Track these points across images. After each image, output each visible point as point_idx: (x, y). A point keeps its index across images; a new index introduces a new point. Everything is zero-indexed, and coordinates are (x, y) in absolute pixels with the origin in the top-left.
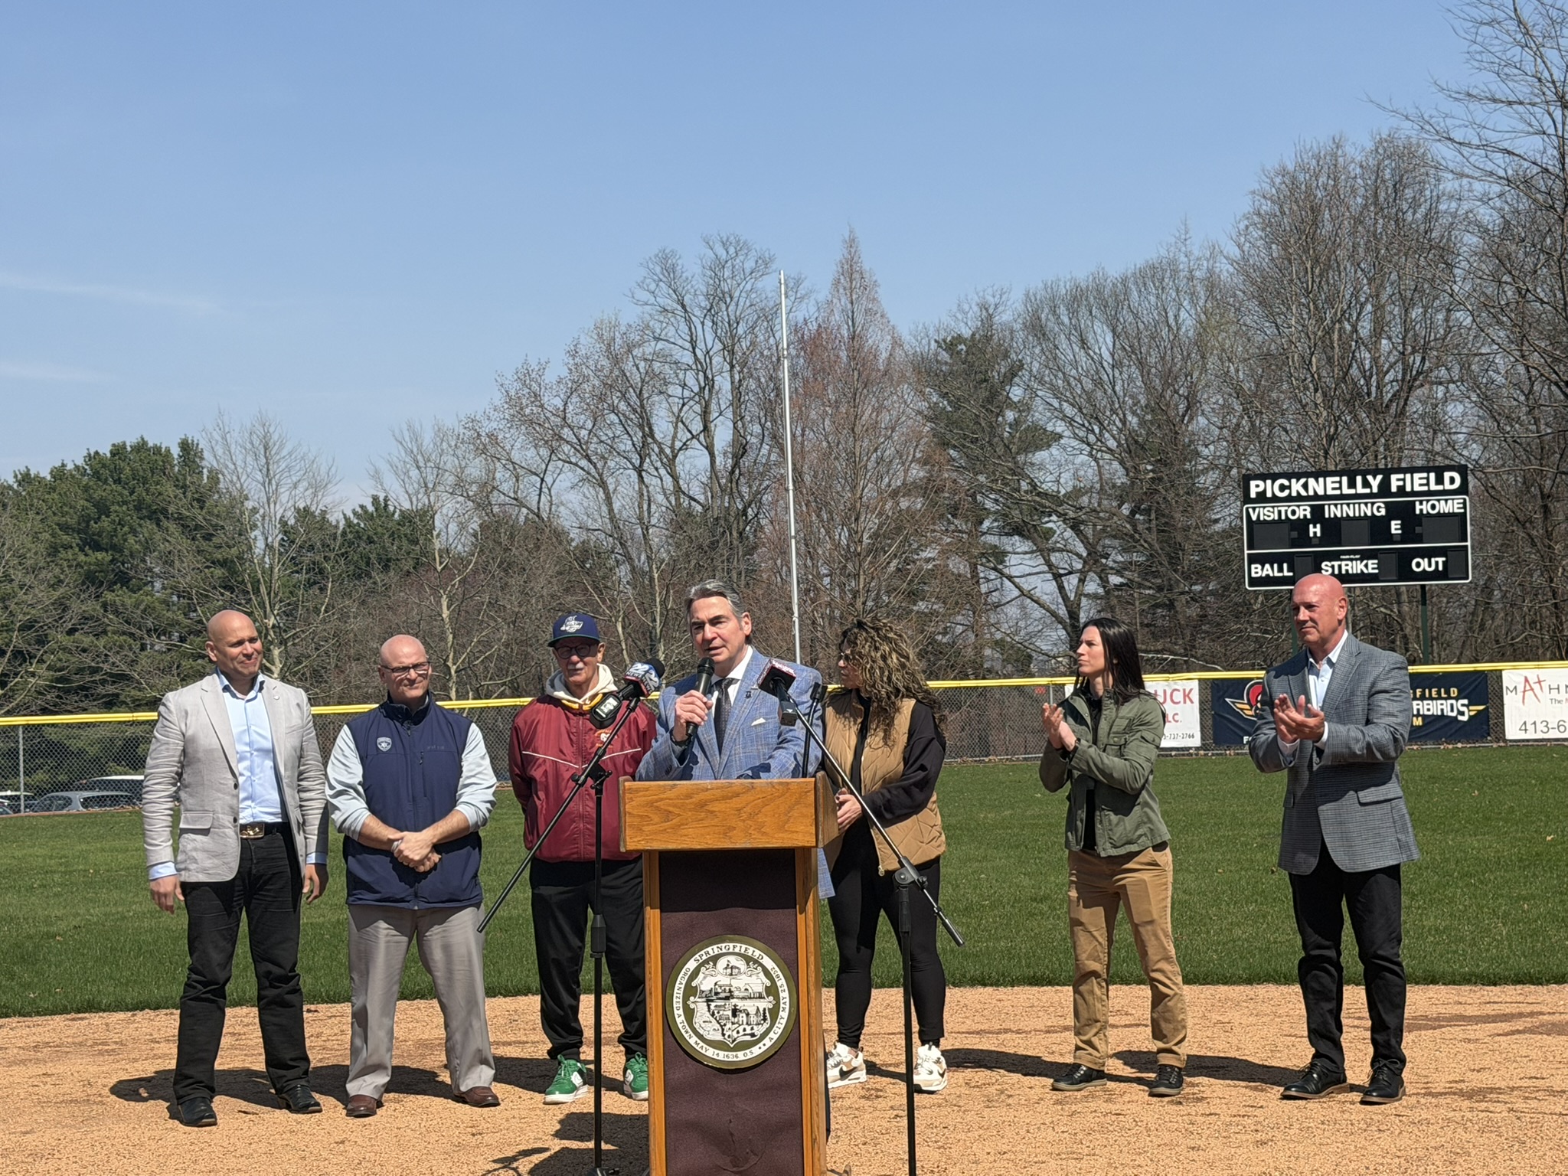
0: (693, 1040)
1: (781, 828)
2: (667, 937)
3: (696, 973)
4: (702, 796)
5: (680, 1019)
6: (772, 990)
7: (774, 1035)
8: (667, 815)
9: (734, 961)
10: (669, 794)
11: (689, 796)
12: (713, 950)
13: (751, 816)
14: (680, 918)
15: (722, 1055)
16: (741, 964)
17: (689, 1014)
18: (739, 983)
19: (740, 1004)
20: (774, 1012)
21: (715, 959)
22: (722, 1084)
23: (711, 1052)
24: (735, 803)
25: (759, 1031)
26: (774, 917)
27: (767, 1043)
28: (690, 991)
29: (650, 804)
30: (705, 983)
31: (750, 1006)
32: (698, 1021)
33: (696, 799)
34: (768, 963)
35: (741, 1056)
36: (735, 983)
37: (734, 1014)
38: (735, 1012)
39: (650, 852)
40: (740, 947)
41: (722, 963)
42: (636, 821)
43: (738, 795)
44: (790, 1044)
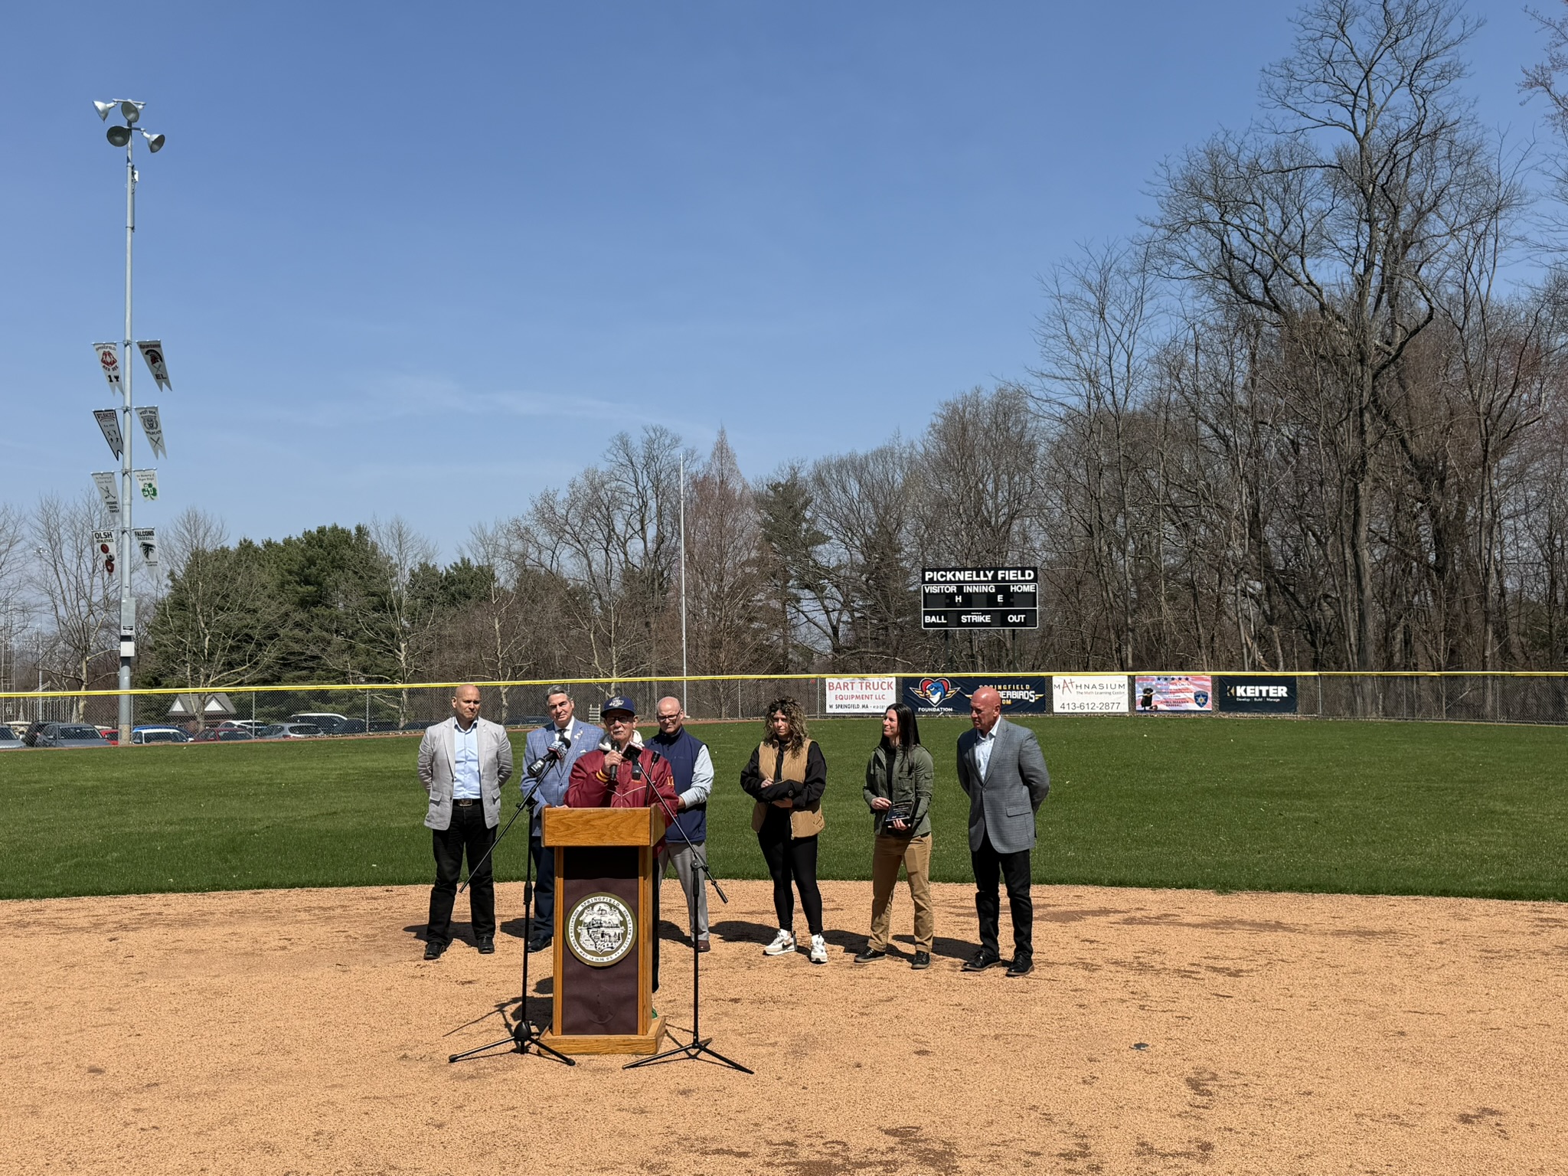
0: (579, 950)
1: (631, 835)
2: (567, 893)
3: (582, 913)
4: (588, 817)
5: (572, 939)
6: (623, 923)
7: (623, 948)
8: (568, 827)
9: (603, 906)
10: (570, 815)
11: (581, 817)
12: (592, 900)
13: (615, 828)
14: (574, 883)
15: (595, 959)
16: (607, 908)
17: (578, 935)
18: (605, 919)
19: (606, 931)
20: (625, 935)
21: (593, 905)
22: (594, 975)
23: (589, 957)
24: (606, 821)
25: (615, 945)
26: (626, 883)
27: (620, 952)
28: (579, 923)
29: (559, 821)
30: (587, 918)
31: (611, 932)
32: (582, 939)
33: (585, 818)
34: (622, 908)
35: (605, 959)
36: (603, 919)
37: (602, 936)
38: (603, 935)
39: (559, 847)
40: (607, 899)
41: (596, 908)
42: (551, 830)
43: (607, 816)
44: (633, 953)
